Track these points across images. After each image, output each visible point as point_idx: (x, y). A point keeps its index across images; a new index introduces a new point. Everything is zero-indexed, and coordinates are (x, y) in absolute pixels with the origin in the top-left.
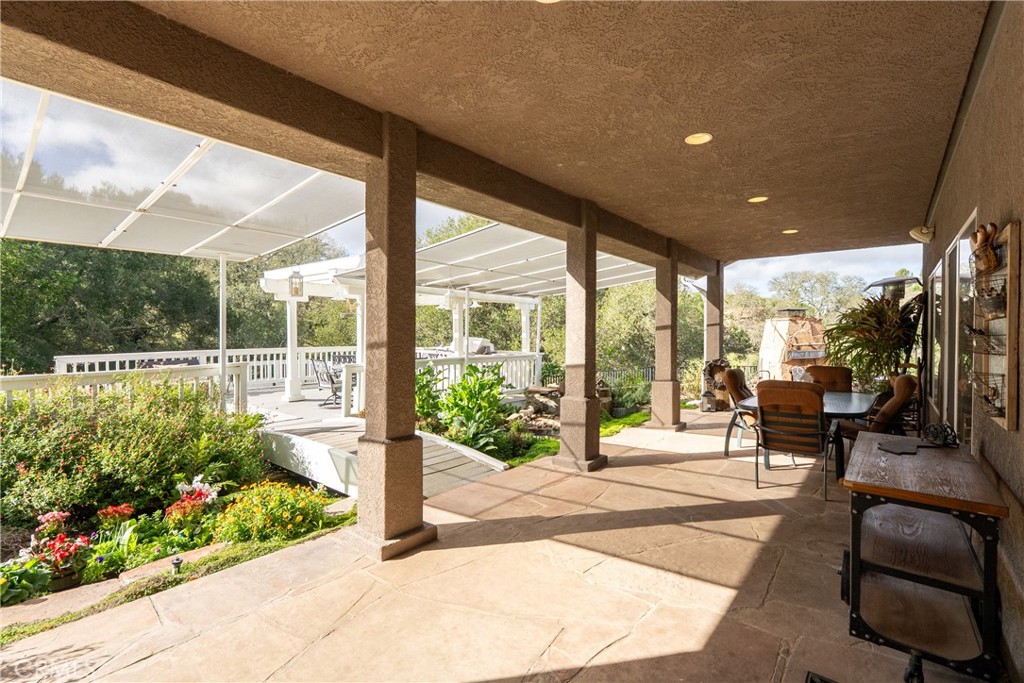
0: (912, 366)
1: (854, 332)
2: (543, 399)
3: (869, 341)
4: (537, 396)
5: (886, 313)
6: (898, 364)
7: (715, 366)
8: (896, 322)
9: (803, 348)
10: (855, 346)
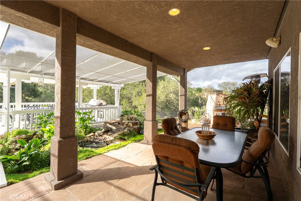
0: (265, 116)
1: (238, 99)
2: (110, 126)
3: (244, 103)
4: (108, 124)
5: (253, 89)
6: (257, 114)
7: (183, 112)
8: (257, 94)
9: (221, 105)
10: (238, 105)
